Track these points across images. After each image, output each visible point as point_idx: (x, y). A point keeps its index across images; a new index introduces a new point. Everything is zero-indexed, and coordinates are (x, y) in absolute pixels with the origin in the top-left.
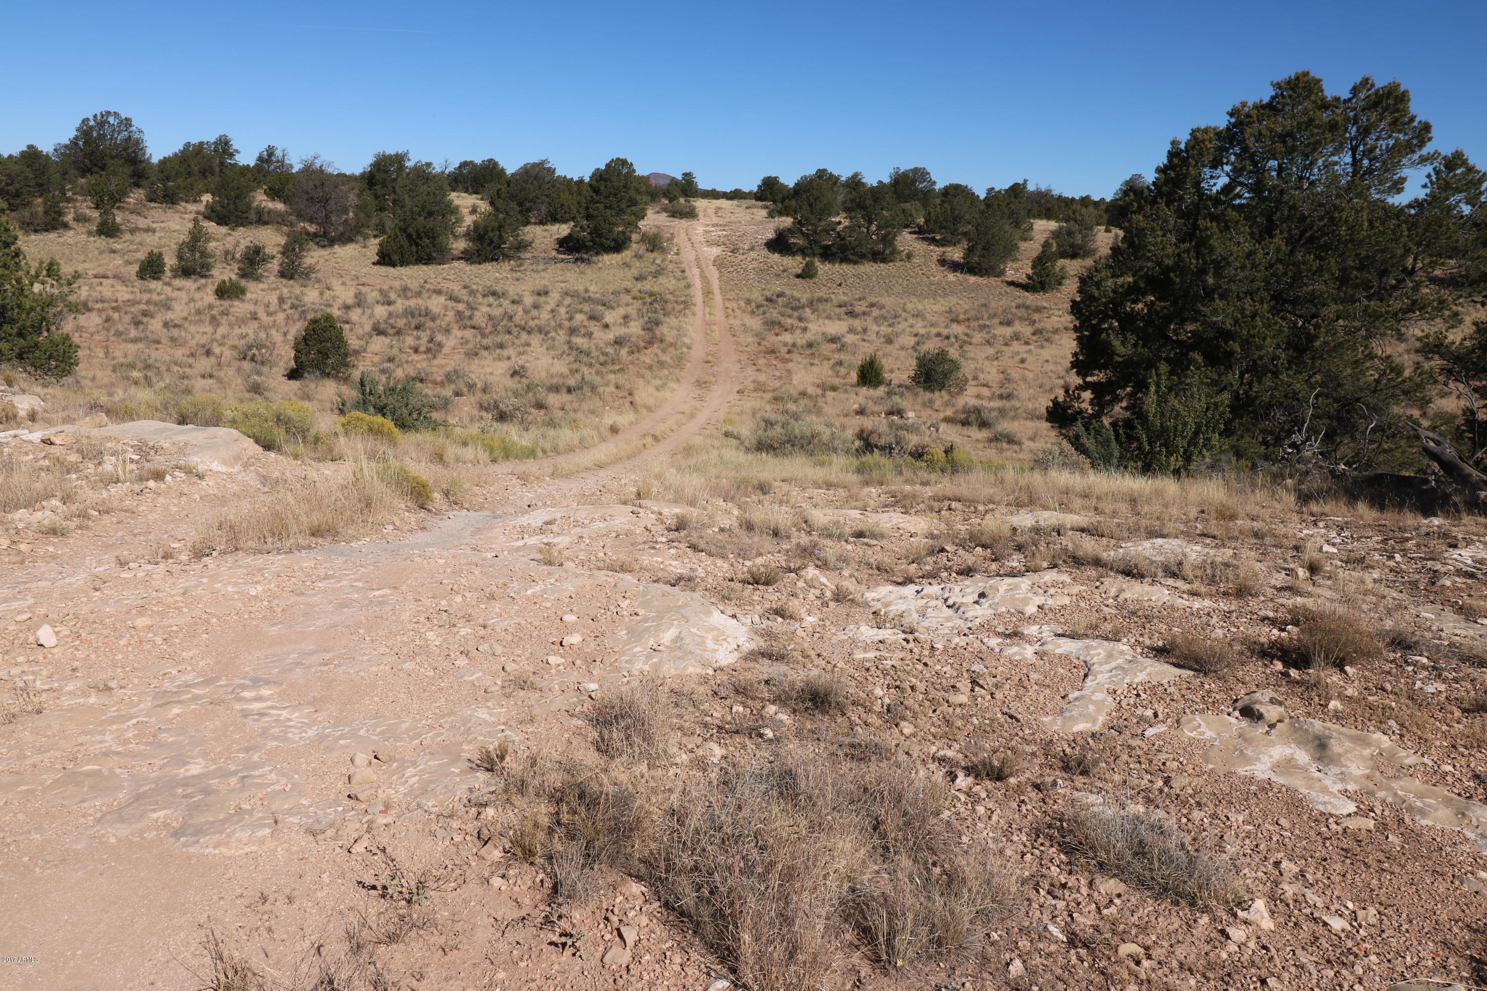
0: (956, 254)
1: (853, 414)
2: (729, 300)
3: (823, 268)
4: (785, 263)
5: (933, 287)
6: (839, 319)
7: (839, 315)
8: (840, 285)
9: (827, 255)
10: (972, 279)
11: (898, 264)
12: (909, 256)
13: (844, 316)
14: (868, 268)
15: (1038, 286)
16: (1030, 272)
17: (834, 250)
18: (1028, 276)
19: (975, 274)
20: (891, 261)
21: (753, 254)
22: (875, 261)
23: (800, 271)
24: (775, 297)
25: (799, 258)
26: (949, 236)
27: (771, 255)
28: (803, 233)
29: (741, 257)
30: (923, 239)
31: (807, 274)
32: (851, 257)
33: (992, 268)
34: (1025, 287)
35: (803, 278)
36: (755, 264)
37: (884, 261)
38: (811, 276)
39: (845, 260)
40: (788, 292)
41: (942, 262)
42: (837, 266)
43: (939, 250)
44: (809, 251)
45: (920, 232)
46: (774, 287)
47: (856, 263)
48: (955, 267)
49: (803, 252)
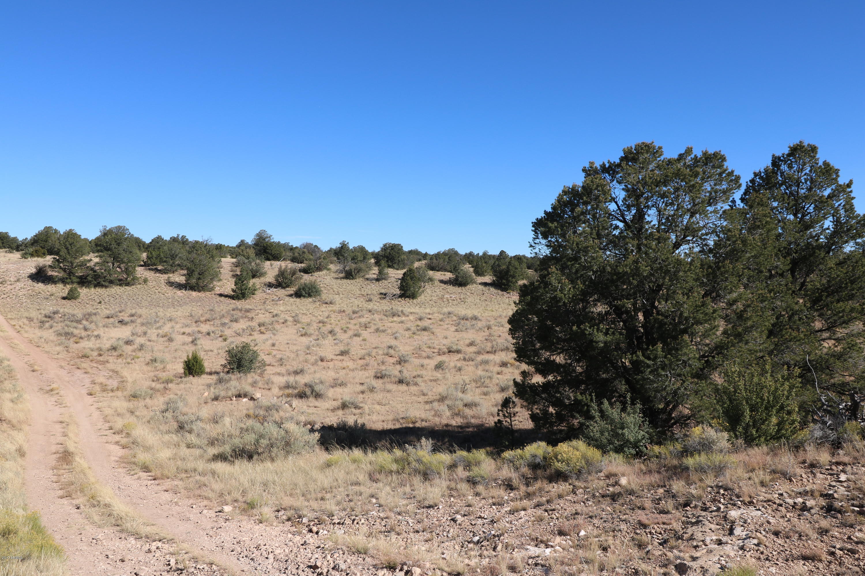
0: (179, 278)
1: (209, 401)
2: (11, 319)
3: (83, 291)
4: (50, 290)
5: (170, 300)
6: (115, 327)
7: (113, 324)
8: (100, 303)
9: (83, 282)
10: (194, 294)
11: (139, 286)
12: (145, 281)
13: (117, 324)
14: (115, 290)
15: (240, 295)
16: (234, 287)
17: (89, 278)
18: (233, 291)
19: (195, 291)
20: (133, 285)
21: (19, 285)
22: (120, 285)
23: (65, 295)
24: (52, 315)
25: (60, 286)
26: (169, 268)
27: (35, 284)
28: (61, 268)
29: (9, 287)
30: (149, 269)
31: (71, 297)
32: (103, 283)
33: (206, 286)
34: (232, 297)
35: (69, 299)
36: (24, 292)
37: (128, 284)
38: (75, 298)
39: (98, 285)
40: (61, 310)
41: (171, 284)
42: (93, 289)
43: (166, 276)
44: (69, 280)
45: (145, 265)
46: (47, 308)
47: (106, 287)
48: (180, 286)
49: (63, 281)
